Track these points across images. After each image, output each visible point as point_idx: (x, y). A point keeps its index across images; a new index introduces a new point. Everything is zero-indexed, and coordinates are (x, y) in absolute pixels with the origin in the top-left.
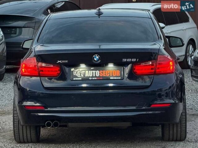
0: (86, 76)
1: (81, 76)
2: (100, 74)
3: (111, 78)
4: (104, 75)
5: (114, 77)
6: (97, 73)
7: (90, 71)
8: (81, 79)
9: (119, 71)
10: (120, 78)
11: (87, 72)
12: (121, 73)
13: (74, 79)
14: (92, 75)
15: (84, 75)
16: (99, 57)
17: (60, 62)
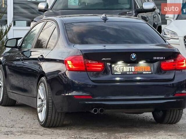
0: (124, 71)
1: (120, 71)
2: (135, 69)
3: (144, 73)
4: (138, 70)
5: (146, 72)
6: (133, 69)
7: (127, 67)
8: (120, 73)
9: (149, 67)
10: (151, 73)
11: (125, 68)
12: (151, 69)
13: (115, 73)
14: (129, 71)
15: (123, 70)
16: (136, 56)
17: (104, 59)
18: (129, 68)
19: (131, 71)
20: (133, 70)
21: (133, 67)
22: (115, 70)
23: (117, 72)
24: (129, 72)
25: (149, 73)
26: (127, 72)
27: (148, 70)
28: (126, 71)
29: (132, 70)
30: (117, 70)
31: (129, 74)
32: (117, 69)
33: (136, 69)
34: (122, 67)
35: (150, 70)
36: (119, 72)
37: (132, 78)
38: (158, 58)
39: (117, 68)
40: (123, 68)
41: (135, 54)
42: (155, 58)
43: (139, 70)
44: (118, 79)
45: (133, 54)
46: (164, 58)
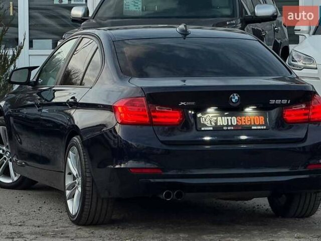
0: (219, 124)
1: (211, 124)
2: (237, 121)
3: (253, 128)
4: (244, 124)
5: (257, 126)
6: (234, 120)
7: (223, 118)
8: (211, 129)
9: (263, 118)
10: (265, 127)
11: (219, 118)
12: (265, 120)
13: (203, 129)
14: (226, 124)
15: (216, 123)
16: (239, 98)
17: (184, 103)
18: (228, 119)
19: (230, 124)
20: (235, 123)
21: (235, 118)
22: (202, 122)
23: (206, 126)
24: (228, 126)
25: (262, 127)
26: (223, 126)
27: (261, 124)
28: (221, 124)
29: (233, 124)
30: (206, 123)
31: (227, 130)
32: (207, 120)
33: (240, 121)
34: (215, 118)
35: (263, 123)
36: (210, 127)
37: (233, 136)
38: (278, 102)
39: (205, 120)
40: (217, 120)
41: (237, 95)
42: (272, 102)
43: (245, 122)
44: (207, 138)
45: (233, 95)
46: (288, 102)
